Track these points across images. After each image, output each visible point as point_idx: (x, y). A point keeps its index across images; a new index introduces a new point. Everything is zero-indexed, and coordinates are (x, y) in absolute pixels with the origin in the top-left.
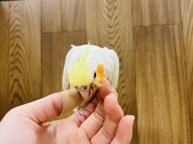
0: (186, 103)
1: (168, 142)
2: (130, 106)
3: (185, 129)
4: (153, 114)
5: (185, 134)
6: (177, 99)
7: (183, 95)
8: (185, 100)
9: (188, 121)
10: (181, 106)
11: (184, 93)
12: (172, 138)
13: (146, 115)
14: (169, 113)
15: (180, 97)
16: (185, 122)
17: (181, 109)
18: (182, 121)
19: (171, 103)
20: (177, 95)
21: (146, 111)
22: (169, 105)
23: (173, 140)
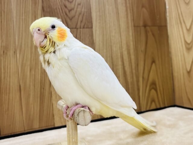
0: (131, 12)
1: (118, 46)
2: (85, 14)
3: (131, 34)
4: (105, 22)
5: (131, 38)
6: (124, 8)
7: (128, 5)
8: (130, 9)
9: (133, 28)
10: (127, 15)
11: (129, 3)
12: (121, 42)
13: (100, 23)
14: (118, 20)
15: (126, 7)
16: (130, 28)
17: (127, 17)
18: (128, 27)
19: (119, 12)
20: (124, 5)
21: (100, 19)
22: (118, 14)
23: (123, 44)
